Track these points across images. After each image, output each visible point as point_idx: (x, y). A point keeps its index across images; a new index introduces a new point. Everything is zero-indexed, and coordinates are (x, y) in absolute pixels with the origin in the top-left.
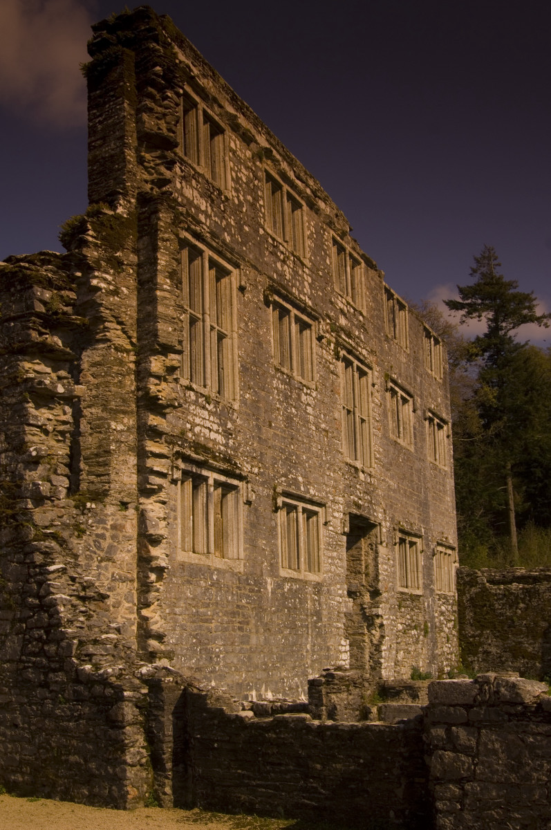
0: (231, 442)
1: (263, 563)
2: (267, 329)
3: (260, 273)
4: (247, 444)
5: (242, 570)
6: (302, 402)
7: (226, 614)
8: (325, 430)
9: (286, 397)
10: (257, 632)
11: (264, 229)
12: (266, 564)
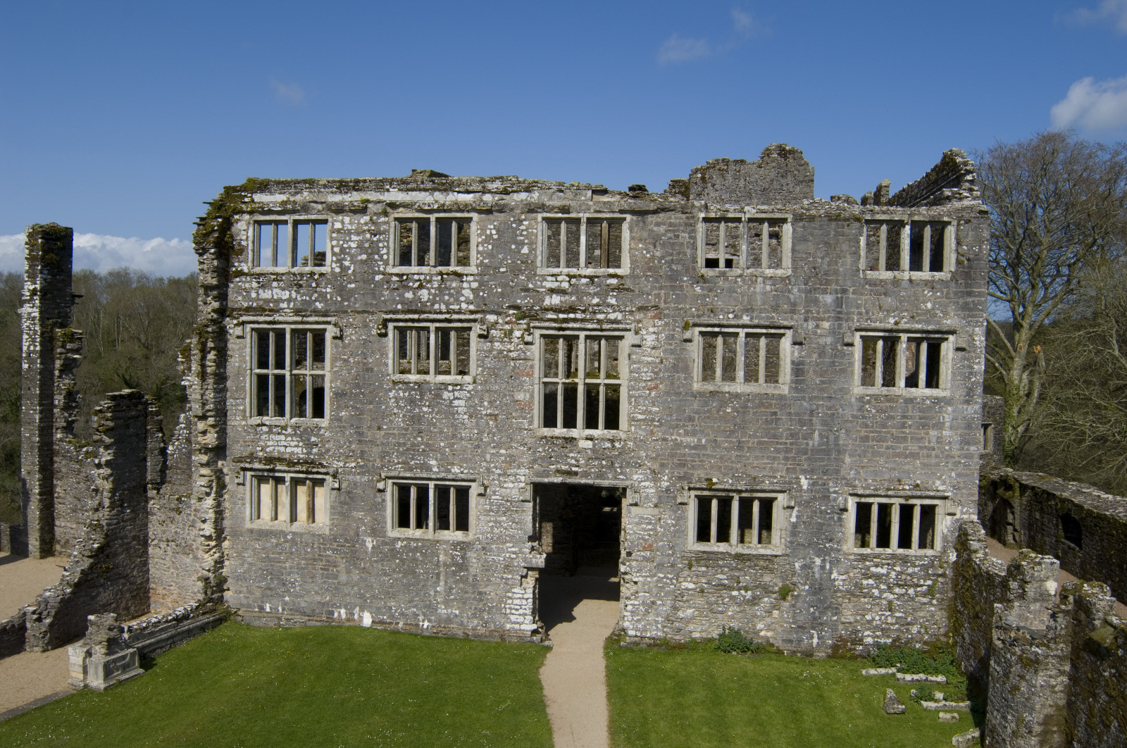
0: (315, 450)
1: (358, 528)
2: (382, 355)
3: (373, 313)
4: (341, 447)
5: (327, 532)
6: (444, 400)
7: (306, 559)
8: (491, 415)
9: (411, 401)
10: (348, 572)
11: (383, 274)
12: (363, 528)
